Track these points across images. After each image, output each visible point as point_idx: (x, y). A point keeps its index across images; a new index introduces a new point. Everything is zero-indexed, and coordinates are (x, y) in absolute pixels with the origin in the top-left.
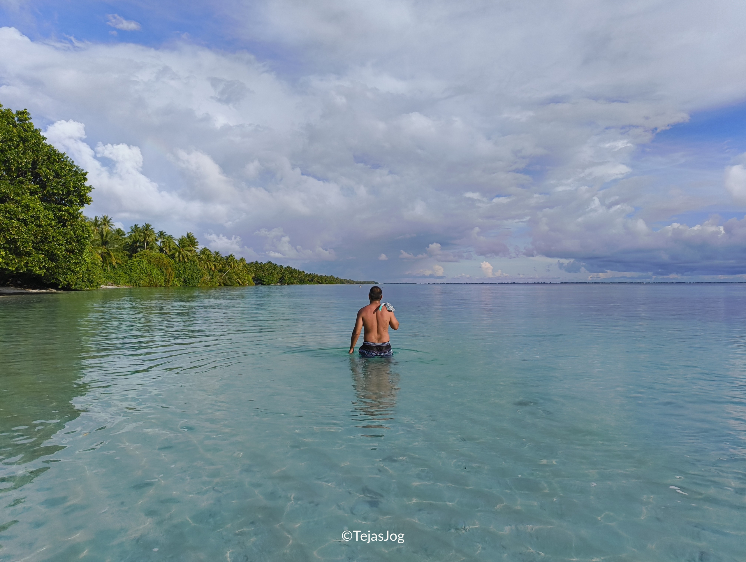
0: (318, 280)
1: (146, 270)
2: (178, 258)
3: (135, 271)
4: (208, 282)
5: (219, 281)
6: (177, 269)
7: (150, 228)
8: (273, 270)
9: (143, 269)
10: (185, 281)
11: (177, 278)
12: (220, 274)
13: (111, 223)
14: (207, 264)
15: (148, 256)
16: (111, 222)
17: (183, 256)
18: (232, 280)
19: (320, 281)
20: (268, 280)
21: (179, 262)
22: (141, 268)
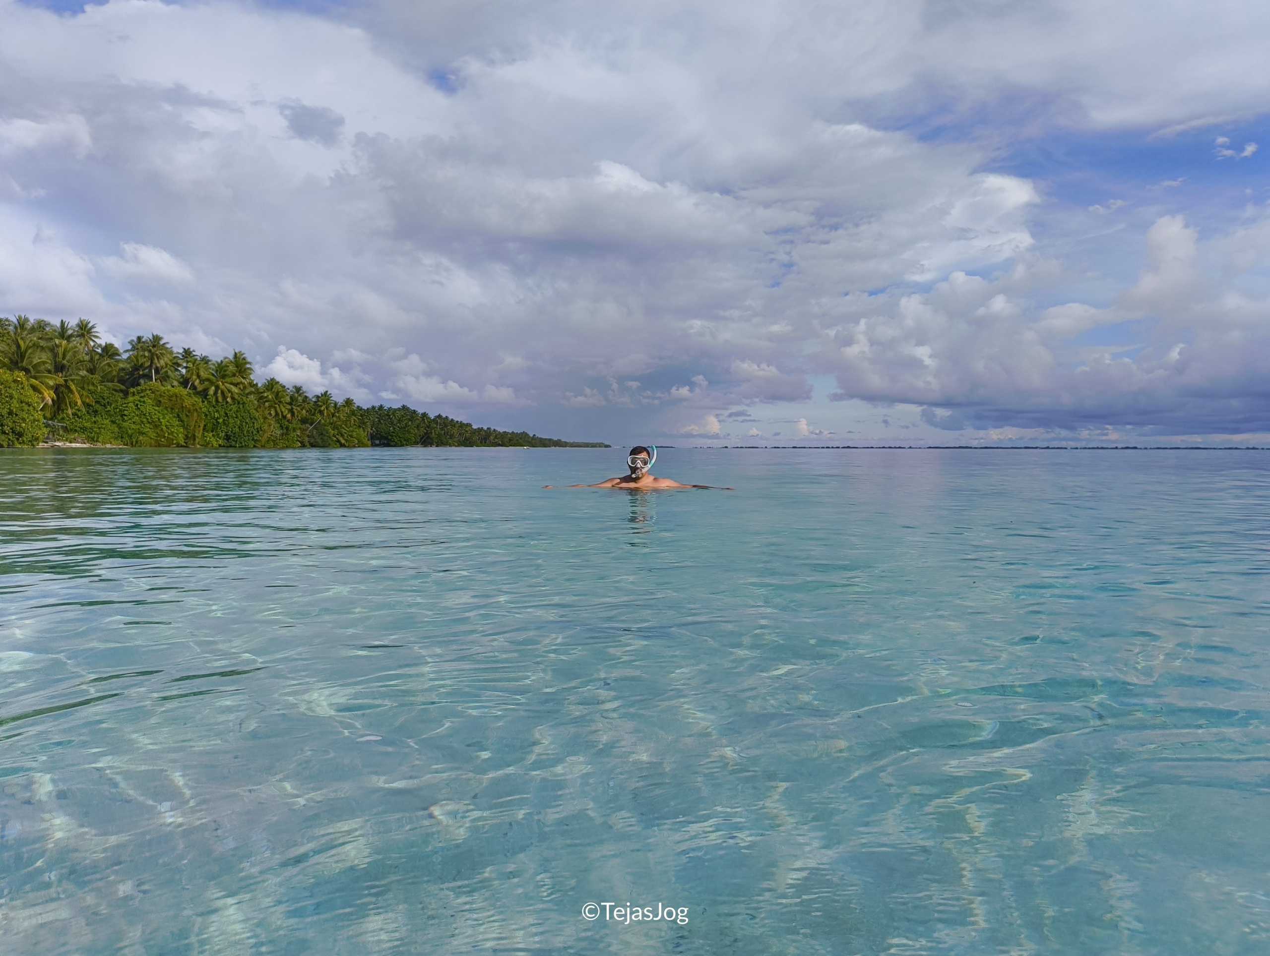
0: (496, 440)
1: (151, 418)
2: (214, 397)
3: (130, 419)
4: (278, 441)
5: (300, 439)
6: (213, 415)
7: (162, 342)
8: (410, 420)
9: (144, 415)
10: (227, 438)
11: (212, 431)
12: (303, 426)
13: (93, 334)
14: (275, 408)
15: (156, 393)
16: (94, 332)
17: (223, 393)
18: (326, 438)
19: (500, 442)
20: (399, 439)
21: (216, 404)
22: (140, 414)
